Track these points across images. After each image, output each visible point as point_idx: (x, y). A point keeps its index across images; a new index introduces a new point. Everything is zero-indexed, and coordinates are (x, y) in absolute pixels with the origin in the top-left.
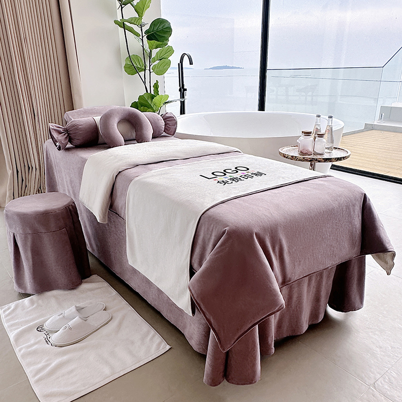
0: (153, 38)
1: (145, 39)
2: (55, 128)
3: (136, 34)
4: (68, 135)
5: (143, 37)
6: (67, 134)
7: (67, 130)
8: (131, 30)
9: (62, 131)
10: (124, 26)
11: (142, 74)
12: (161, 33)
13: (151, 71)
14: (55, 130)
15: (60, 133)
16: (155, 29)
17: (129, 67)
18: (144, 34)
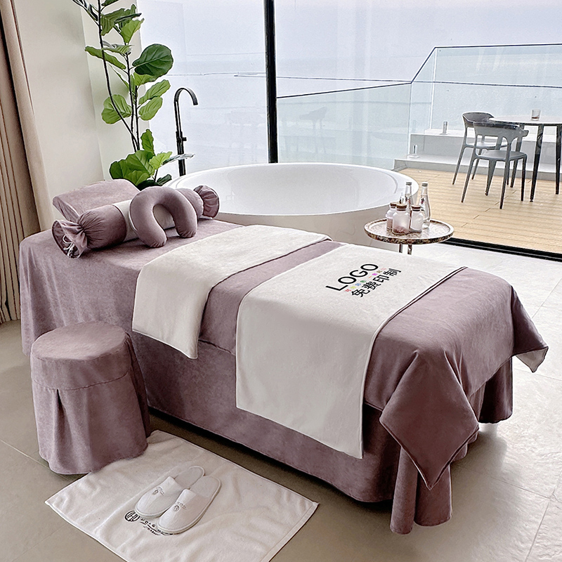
0: (145, 71)
1: (132, 72)
2: (68, 227)
3: (121, 66)
4: (86, 235)
5: (129, 70)
6: (84, 234)
7: (83, 228)
8: (114, 62)
9: (78, 230)
10: (103, 56)
11: (128, 120)
12: (157, 64)
13: (139, 115)
14: (68, 229)
15: (75, 233)
16: (148, 59)
17: (108, 114)
18: (131, 66)
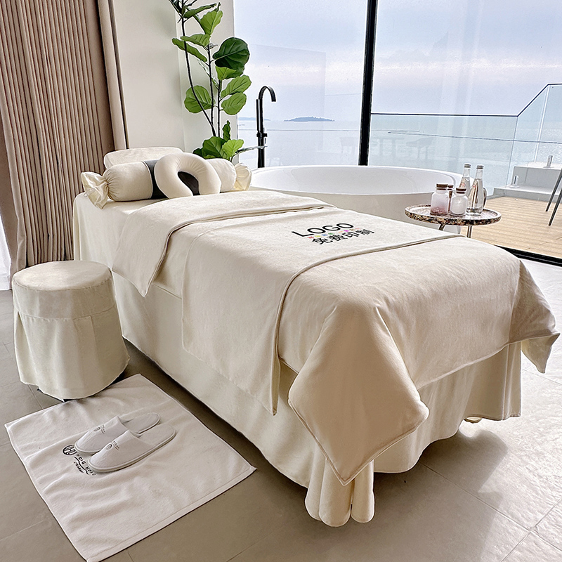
0: (224, 64)
1: (213, 65)
3: (202, 58)
5: (210, 62)
8: (195, 53)
10: (185, 48)
11: (208, 111)
12: (234, 57)
13: (221, 108)
16: (227, 52)
17: (191, 102)
18: (212, 59)
